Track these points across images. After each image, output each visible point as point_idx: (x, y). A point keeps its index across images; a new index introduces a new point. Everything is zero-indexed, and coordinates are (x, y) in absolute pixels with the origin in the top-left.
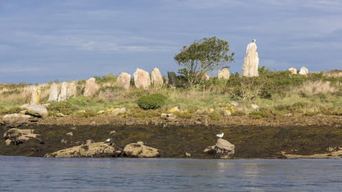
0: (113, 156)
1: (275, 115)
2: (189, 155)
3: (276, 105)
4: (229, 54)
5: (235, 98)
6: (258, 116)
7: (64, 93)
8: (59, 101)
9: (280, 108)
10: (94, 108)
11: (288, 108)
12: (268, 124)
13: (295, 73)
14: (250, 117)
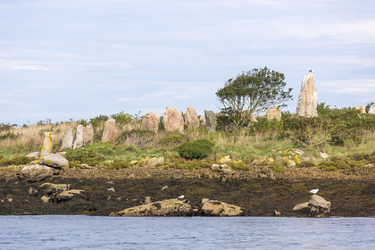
0: (190, 214)
1: (352, 166)
2: (279, 213)
3: (351, 154)
4: (286, 89)
5: (299, 145)
6: (332, 167)
7: (80, 138)
8: (75, 147)
9: (358, 158)
10: (124, 158)
11: (366, 157)
12: (347, 178)
13: (364, 112)
14: (321, 168)
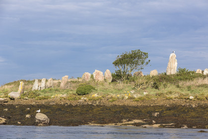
7: (43, 85)
8: (39, 89)
10: (50, 94)
13: (201, 72)
